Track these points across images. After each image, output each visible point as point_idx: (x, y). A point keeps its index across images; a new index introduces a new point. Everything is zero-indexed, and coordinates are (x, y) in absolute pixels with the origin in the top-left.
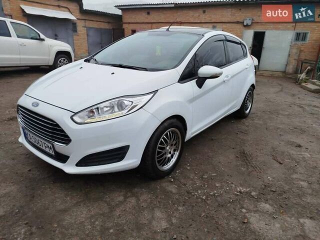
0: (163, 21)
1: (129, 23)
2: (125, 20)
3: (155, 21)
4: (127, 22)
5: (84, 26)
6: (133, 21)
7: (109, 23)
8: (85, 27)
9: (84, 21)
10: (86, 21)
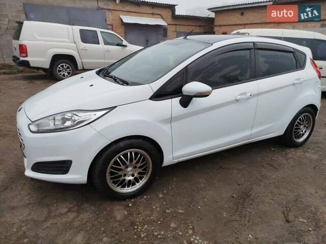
0: (258, 22)
1: (221, 26)
2: (216, 23)
3: (248, 22)
4: (218, 24)
5: (174, 30)
6: (225, 23)
7: (200, 26)
8: (175, 32)
9: (175, 26)
10: (177, 26)
